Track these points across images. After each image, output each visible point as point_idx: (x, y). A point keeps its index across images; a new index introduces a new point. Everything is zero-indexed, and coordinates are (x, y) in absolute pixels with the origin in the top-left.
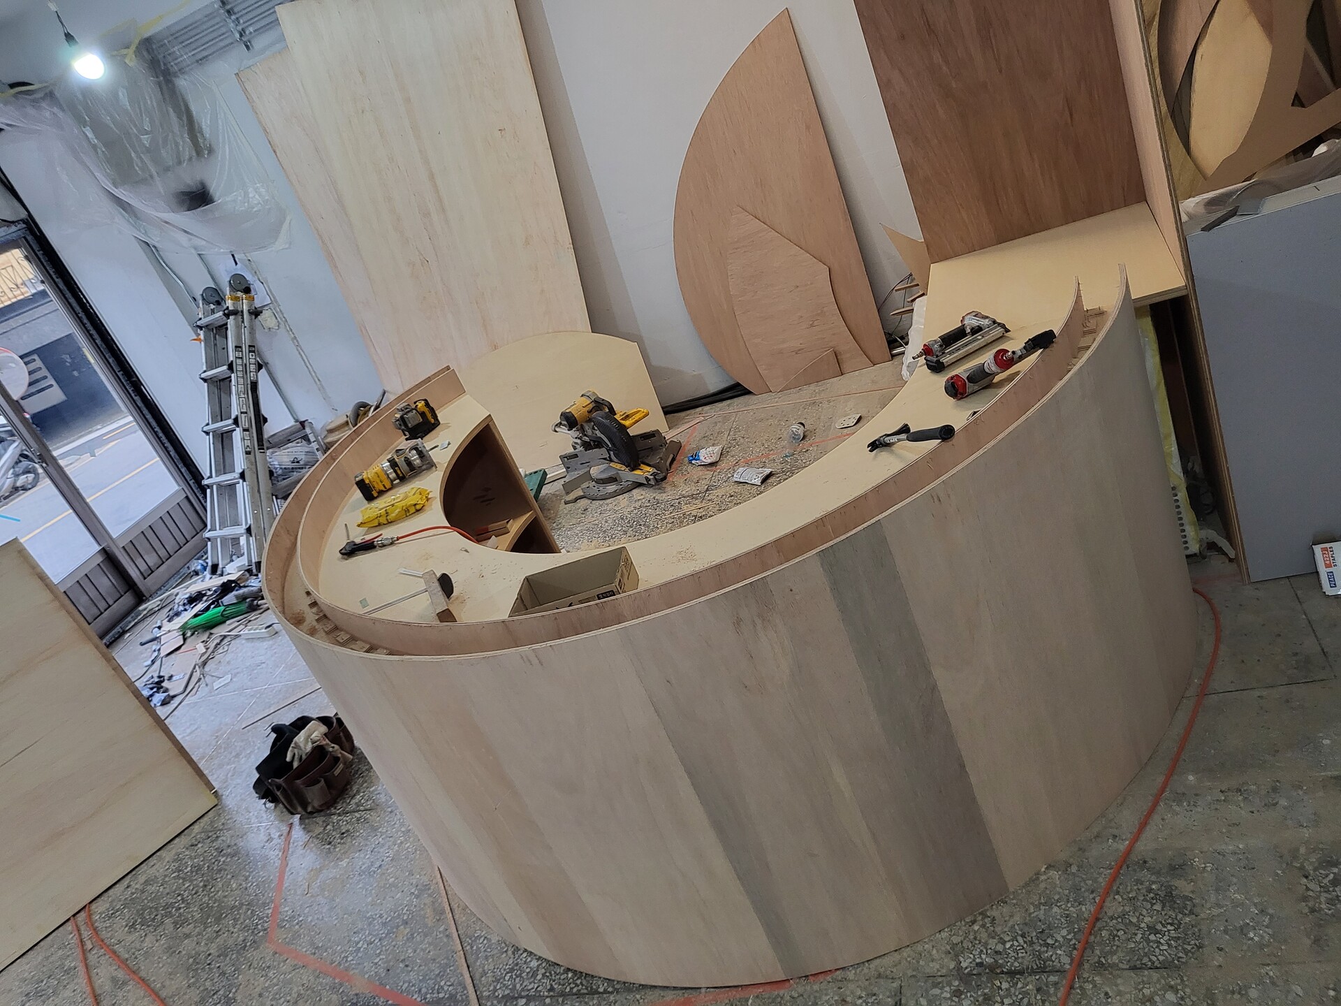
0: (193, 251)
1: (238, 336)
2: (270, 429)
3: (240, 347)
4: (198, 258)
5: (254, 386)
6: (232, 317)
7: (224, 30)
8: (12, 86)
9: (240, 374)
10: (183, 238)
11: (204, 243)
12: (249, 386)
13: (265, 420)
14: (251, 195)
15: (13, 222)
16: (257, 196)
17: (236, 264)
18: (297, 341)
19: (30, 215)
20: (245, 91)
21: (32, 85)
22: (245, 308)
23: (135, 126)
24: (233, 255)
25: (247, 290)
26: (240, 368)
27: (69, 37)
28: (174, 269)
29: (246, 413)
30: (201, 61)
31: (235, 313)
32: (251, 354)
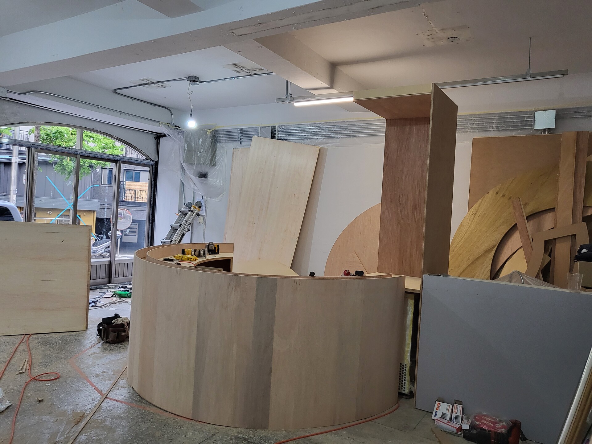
0: (193, 190)
1: (189, 218)
3: (187, 221)
4: (193, 193)
5: (183, 235)
6: (190, 212)
7: (237, 136)
8: (175, 126)
9: (182, 229)
10: (192, 185)
11: (197, 189)
12: (182, 234)
14: (217, 182)
15: (152, 160)
16: (219, 183)
17: (202, 199)
18: (205, 231)
19: (158, 161)
20: (233, 154)
21: (180, 128)
22: (196, 212)
23: (199, 149)
24: (203, 196)
25: (200, 207)
26: (183, 227)
27: (191, 115)
28: (185, 193)
29: (176, 241)
30: (226, 141)
31: (192, 211)
32: (189, 225)
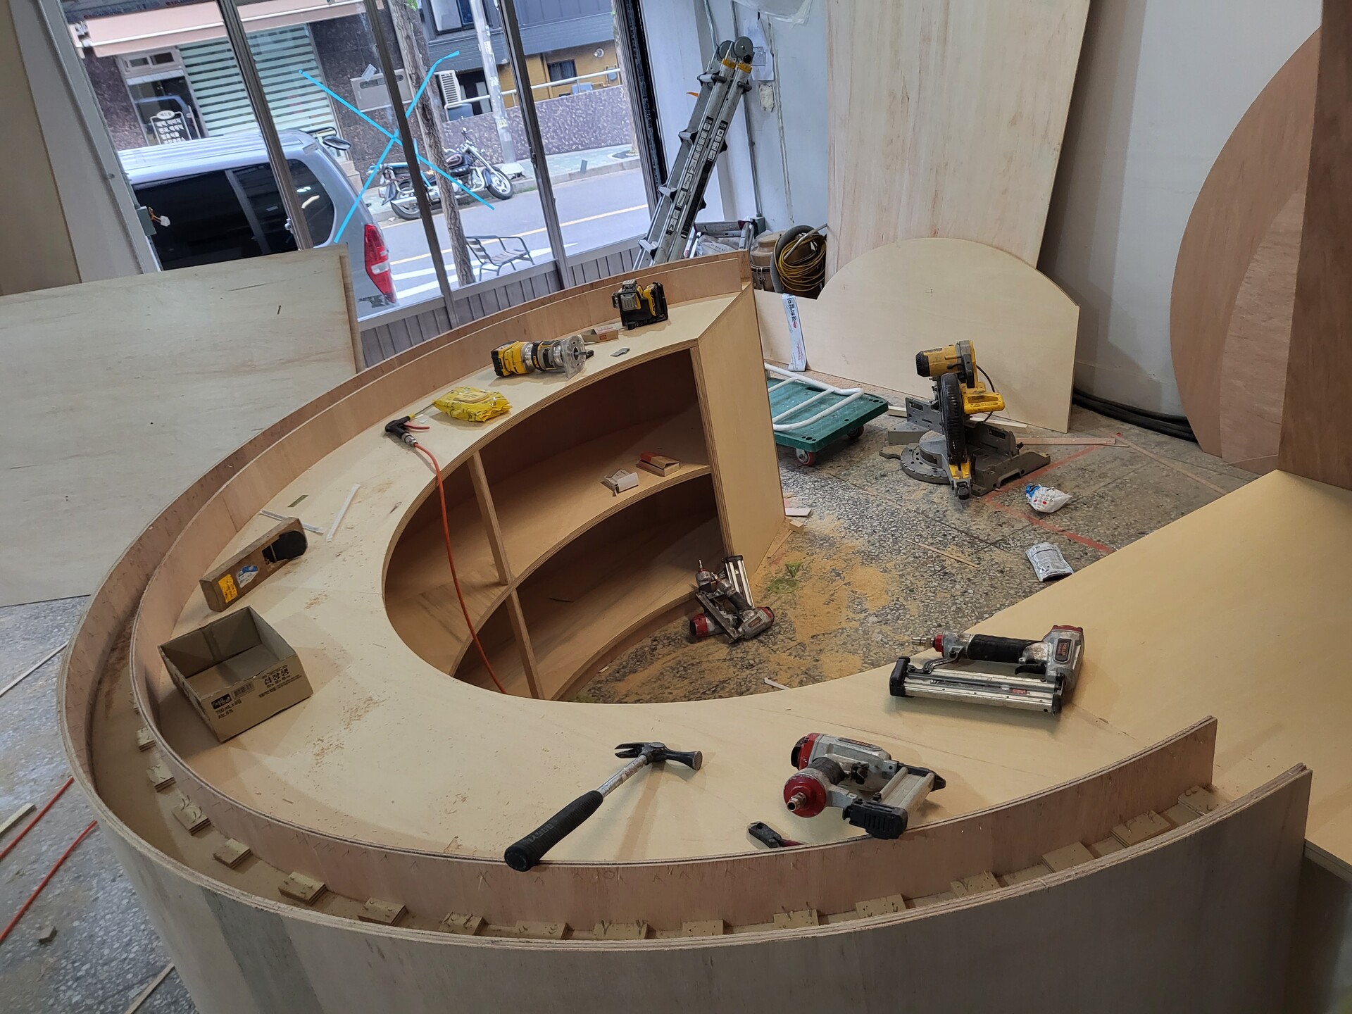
1: (717, 107)
2: (701, 217)
3: (712, 119)
5: (709, 166)
6: (718, 85)
9: (699, 149)
12: (703, 164)
13: (703, 205)
17: (757, 27)
18: (783, 132)
22: (737, 78)
24: (760, 16)
25: (748, 59)
26: (702, 142)
29: (687, 191)
31: (722, 81)
32: (720, 130)
